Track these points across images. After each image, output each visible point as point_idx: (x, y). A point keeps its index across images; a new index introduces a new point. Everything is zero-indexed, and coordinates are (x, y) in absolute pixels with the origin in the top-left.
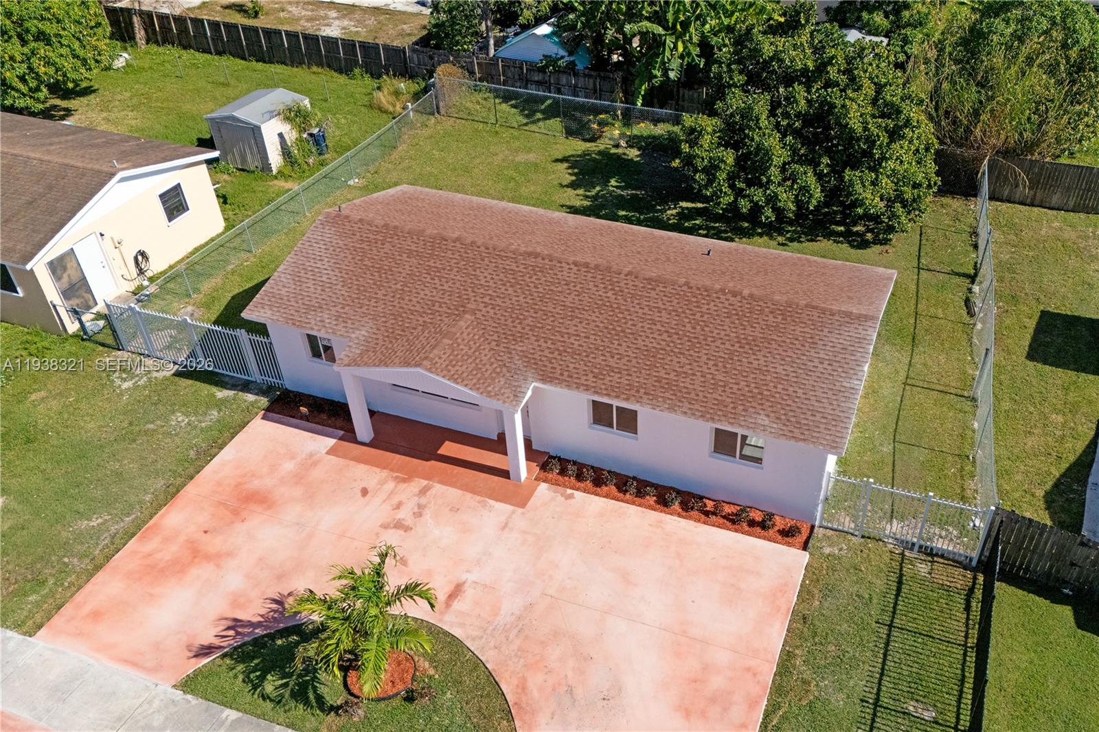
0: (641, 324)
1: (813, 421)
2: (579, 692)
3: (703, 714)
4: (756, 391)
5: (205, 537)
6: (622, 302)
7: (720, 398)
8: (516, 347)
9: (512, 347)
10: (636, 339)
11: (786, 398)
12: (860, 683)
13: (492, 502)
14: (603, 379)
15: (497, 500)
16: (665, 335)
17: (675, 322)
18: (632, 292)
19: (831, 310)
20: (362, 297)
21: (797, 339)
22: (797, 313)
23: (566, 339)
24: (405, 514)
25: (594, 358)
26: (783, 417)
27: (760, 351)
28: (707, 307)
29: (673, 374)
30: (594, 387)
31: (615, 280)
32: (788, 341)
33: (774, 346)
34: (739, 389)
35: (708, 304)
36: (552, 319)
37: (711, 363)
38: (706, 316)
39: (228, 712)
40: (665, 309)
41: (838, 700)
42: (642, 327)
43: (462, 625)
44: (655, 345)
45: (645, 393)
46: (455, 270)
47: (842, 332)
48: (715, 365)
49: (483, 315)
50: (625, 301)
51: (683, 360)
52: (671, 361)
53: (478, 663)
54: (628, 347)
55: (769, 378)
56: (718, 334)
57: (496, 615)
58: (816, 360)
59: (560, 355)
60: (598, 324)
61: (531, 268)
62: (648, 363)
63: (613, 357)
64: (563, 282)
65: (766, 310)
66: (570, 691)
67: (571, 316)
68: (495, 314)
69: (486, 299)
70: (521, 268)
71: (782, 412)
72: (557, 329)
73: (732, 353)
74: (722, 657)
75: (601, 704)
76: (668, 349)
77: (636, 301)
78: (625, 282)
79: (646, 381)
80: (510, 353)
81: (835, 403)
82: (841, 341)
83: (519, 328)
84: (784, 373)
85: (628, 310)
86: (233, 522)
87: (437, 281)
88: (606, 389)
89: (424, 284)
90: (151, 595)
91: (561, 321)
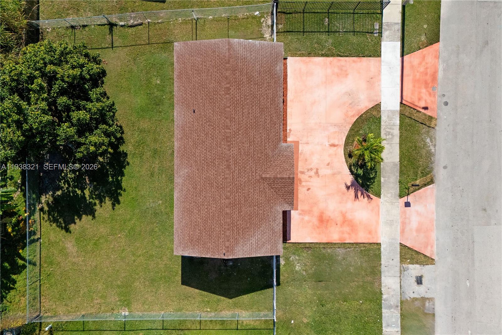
0: (251, 117)
1: (275, 53)
2: (350, 102)
3: (346, 71)
4: (268, 73)
5: (339, 223)
6: (243, 127)
7: (273, 83)
8: (271, 155)
9: (271, 156)
10: (257, 117)
11: (268, 63)
12: (324, 37)
13: (300, 151)
14: (276, 122)
15: (299, 150)
16: (253, 108)
17: (247, 106)
18: (237, 125)
19: (229, 55)
20: (264, 217)
21: (244, 64)
22: (233, 66)
23: (263, 140)
24: (312, 173)
25: (268, 128)
26: (275, 62)
27: (252, 75)
28: (238, 97)
29: (268, 100)
30: (279, 123)
31: (233, 133)
32: (245, 67)
33: (249, 71)
34: (269, 78)
35: (236, 97)
36: (256, 148)
37: (260, 89)
38: (242, 96)
39: (382, 181)
40: (242, 111)
41: (331, 41)
42: (252, 117)
43: (342, 139)
44: (258, 110)
45: (278, 107)
46: (243, 192)
47: (238, 50)
48: (261, 88)
49: (261, 172)
50: (242, 126)
51: (262, 98)
52: (263, 103)
53: (351, 129)
54: (261, 118)
55: (262, 70)
56: (248, 90)
57: (336, 132)
58: (251, 56)
59: (270, 139)
60: (254, 132)
61: (236, 165)
62: (266, 110)
63: (266, 122)
64: (239, 151)
65: (234, 77)
66: (350, 104)
67: (253, 142)
68: (259, 168)
69: (254, 174)
70: (237, 168)
71: (273, 63)
72: (260, 144)
73: (255, 84)
74: (329, 71)
75: (351, 96)
76: (258, 105)
77: (241, 122)
78: (233, 129)
79: (273, 108)
80: (274, 155)
81: (266, 48)
82: (241, 50)
83: (263, 157)
84: (259, 66)
85: (246, 124)
86: (331, 219)
87: (250, 195)
88: (279, 120)
89: (252, 200)
90: (360, 223)
91: (256, 145)
